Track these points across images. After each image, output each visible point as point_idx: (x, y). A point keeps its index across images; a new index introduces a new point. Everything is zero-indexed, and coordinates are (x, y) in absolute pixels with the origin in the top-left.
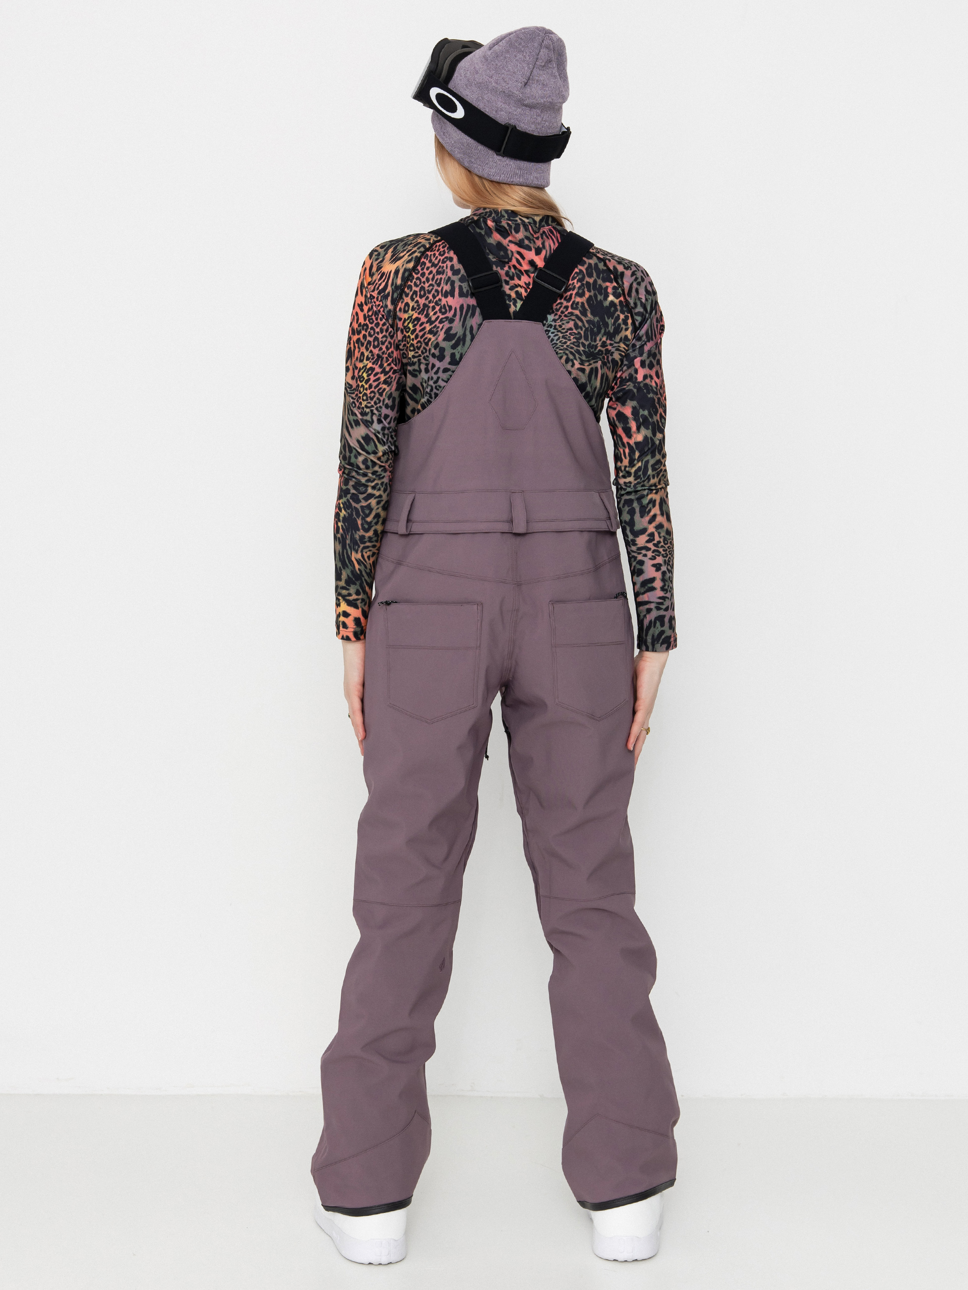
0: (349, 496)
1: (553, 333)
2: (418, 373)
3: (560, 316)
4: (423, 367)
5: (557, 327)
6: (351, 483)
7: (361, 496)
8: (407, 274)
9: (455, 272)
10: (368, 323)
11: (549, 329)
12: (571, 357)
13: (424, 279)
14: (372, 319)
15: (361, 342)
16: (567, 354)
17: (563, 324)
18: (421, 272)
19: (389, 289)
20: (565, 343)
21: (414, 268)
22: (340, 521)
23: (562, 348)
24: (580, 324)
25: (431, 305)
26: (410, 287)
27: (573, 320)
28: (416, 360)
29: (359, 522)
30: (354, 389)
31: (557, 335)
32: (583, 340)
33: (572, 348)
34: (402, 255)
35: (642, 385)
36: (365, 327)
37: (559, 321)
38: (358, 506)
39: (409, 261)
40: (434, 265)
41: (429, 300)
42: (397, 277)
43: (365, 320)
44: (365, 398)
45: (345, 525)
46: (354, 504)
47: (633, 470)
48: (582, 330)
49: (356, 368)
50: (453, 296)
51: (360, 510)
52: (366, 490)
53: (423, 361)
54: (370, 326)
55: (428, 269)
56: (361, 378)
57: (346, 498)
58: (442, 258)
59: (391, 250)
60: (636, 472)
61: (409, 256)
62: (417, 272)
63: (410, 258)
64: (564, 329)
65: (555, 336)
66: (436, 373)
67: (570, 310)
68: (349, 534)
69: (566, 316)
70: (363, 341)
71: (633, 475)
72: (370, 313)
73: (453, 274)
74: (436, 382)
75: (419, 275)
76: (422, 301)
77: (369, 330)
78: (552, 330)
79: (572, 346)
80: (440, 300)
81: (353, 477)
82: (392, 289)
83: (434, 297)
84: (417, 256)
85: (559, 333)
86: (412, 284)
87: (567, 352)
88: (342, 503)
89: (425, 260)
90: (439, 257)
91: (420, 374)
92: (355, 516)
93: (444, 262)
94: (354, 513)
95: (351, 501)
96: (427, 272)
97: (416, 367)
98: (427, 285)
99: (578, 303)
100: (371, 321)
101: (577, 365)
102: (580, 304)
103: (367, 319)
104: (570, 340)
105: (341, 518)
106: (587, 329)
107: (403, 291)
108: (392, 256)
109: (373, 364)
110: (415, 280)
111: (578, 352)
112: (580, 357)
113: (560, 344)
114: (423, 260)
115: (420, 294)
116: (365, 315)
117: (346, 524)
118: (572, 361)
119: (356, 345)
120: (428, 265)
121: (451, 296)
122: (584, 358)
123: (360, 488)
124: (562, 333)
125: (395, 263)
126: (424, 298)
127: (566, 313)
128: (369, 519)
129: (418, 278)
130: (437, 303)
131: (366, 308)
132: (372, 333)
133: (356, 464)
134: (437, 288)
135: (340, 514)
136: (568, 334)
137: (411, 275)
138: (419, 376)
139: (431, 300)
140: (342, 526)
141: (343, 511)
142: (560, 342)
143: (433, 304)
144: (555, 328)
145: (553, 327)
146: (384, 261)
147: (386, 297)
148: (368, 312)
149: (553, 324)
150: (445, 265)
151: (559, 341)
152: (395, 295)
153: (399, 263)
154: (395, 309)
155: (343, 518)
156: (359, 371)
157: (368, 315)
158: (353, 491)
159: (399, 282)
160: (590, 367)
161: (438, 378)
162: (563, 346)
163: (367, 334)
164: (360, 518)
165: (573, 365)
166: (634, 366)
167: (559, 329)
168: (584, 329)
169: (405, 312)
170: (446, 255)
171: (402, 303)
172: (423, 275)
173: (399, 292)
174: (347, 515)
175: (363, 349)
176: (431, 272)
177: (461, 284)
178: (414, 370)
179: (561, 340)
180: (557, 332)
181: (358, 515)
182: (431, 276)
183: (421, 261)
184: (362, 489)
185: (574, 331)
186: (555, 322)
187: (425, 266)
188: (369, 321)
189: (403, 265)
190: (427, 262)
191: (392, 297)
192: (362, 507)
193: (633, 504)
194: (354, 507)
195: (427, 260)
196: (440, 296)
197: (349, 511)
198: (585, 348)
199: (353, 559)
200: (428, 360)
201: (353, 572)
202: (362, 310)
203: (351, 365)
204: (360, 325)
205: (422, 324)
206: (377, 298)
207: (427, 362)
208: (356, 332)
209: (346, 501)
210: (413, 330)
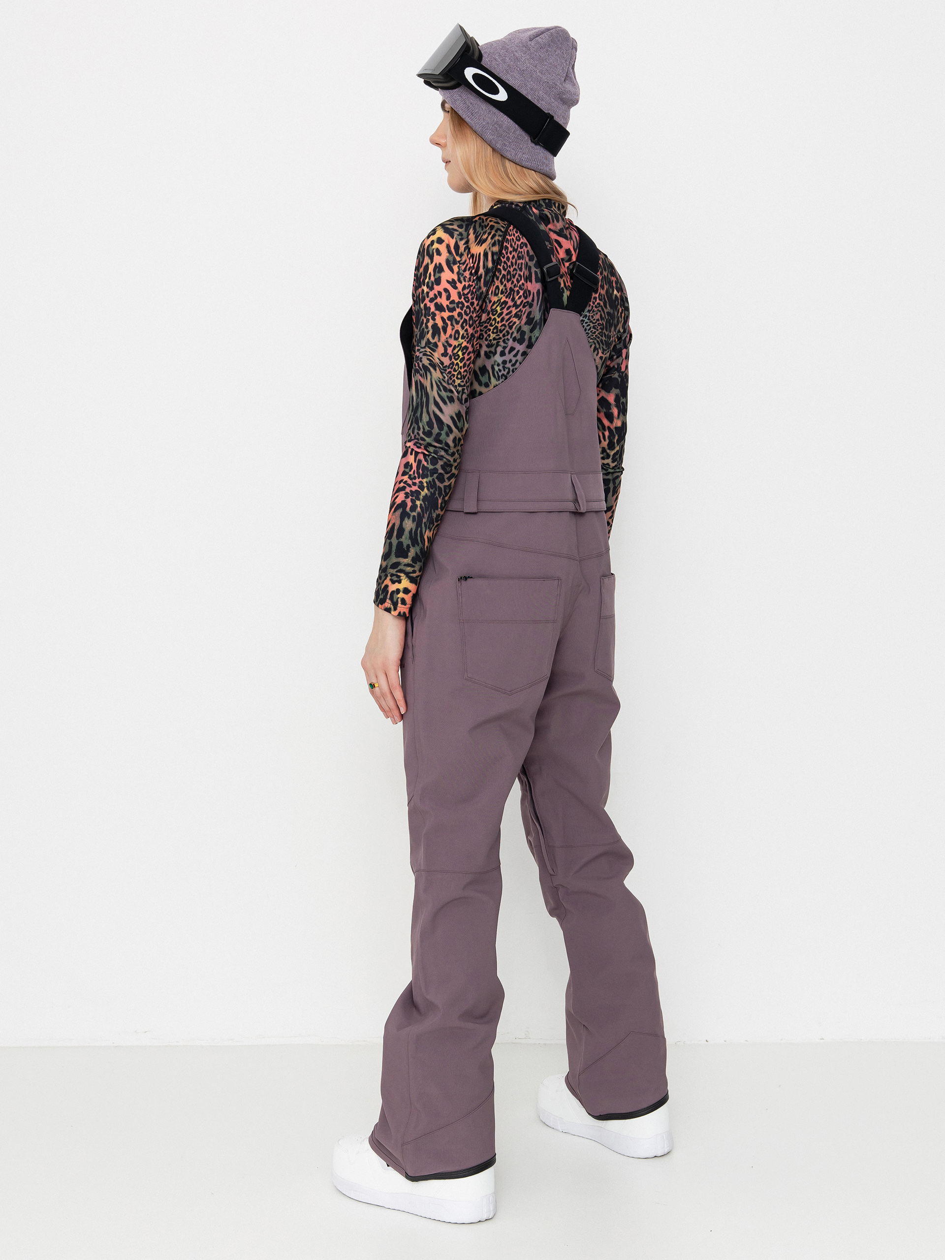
0: (435, 475)
1: (586, 323)
2: (492, 355)
3: (592, 306)
4: (500, 350)
5: (591, 318)
6: (440, 463)
7: (446, 476)
8: (495, 257)
9: (531, 259)
10: (464, 301)
11: (584, 319)
12: (598, 346)
13: (509, 264)
14: (468, 298)
15: (456, 320)
16: (595, 344)
17: (594, 315)
18: (506, 256)
19: (482, 271)
20: (595, 332)
21: (501, 251)
22: (419, 500)
23: (592, 337)
24: (603, 316)
25: (516, 289)
26: (500, 271)
27: (600, 311)
28: (495, 342)
29: (440, 501)
30: (446, 366)
31: (589, 325)
32: (604, 331)
33: (599, 338)
34: (485, 237)
35: (624, 375)
36: (460, 305)
37: (591, 312)
38: (442, 486)
39: (494, 244)
40: (515, 250)
41: (514, 284)
42: (487, 260)
43: (460, 298)
44: (459, 376)
45: (425, 504)
46: (438, 483)
47: (612, 453)
49: (450, 345)
50: (531, 281)
51: (443, 489)
52: (451, 470)
53: (502, 343)
54: (466, 304)
55: (511, 253)
56: (456, 356)
57: (432, 478)
58: (519, 243)
59: (471, 231)
60: (615, 455)
61: (492, 238)
62: (503, 256)
63: (493, 241)
64: (594, 320)
65: (587, 326)
66: (515, 355)
67: (598, 301)
68: (428, 513)
69: (596, 307)
70: (458, 319)
72: (466, 292)
73: (530, 260)
74: (514, 364)
75: (505, 259)
76: (509, 285)
77: (465, 308)
78: (586, 320)
79: (599, 335)
80: (523, 284)
81: (442, 456)
82: (485, 272)
83: (518, 281)
84: (498, 240)
85: (591, 324)
86: (501, 268)
87: (596, 342)
88: (426, 482)
89: (507, 244)
90: (517, 243)
91: (494, 355)
92: (437, 495)
93: (521, 248)
94: (437, 492)
95: (436, 480)
96: (511, 256)
97: (493, 349)
98: (512, 269)
99: (602, 295)
100: (466, 300)
101: (600, 354)
103: (463, 297)
104: (598, 330)
105: (421, 497)
106: (607, 320)
107: (494, 275)
108: (476, 238)
109: (467, 343)
110: (503, 264)
111: (602, 341)
112: (603, 346)
113: (591, 334)
114: (505, 244)
115: (507, 278)
116: (459, 293)
117: (427, 503)
118: (597, 350)
119: (449, 323)
120: (510, 249)
121: (530, 282)
122: (605, 347)
123: (447, 469)
124: (593, 323)
125: (481, 245)
126: (510, 282)
127: (596, 303)
128: (446, 498)
129: (505, 262)
130: (520, 288)
131: (460, 286)
132: (468, 312)
133: (446, 442)
134: (520, 272)
135: (420, 493)
136: (597, 324)
137: (499, 259)
138: (492, 359)
139: (515, 284)
140: (421, 504)
141: (426, 489)
142: (591, 331)
143: (518, 288)
144: (589, 319)
145: (587, 318)
146: (470, 242)
147: (479, 279)
148: (463, 290)
149: (588, 314)
150: (522, 250)
152: (488, 278)
153: (485, 246)
154: (488, 291)
155: (424, 497)
156: (454, 349)
157: (463, 293)
158: (441, 471)
159: (490, 265)
161: (517, 361)
162: (593, 336)
163: (463, 312)
164: (441, 498)
165: (598, 353)
166: (622, 357)
167: (592, 319)
168: (605, 320)
169: (496, 295)
170: (522, 240)
171: (493, 285)
172: (508, 258)
173: (491, 274)
174: (429, 494)
175: (458, 327)
176: (513, 257)
177: (536, 270)
178: (491, 351)
179: (591, 330)
180: (590, 322)
181: (440, 494)
182: (514, 261)
183: (504, 245)
184: (448, 469)
185: (600, 322)
186: (589, 313)
187: (508, 250)
188: (464, 299)
189: (490, 248)
190: (509, 246)
191: (485, 279)
192: (445, 487)
194: (439, 486)
195: (508, 244)
196: (523, 281)
197: (432, 491)
198: (606, 339)
199: (426, 537)
200: (507, 343)
201: (422, 550)
202: (455, 288)
203: (439, 341)
204: (453, 302)
205: (509, 307)
206: (470, 278)
207: (506, 345)
208: (446, 309)
209: (431, 480)
210: (500, 313)
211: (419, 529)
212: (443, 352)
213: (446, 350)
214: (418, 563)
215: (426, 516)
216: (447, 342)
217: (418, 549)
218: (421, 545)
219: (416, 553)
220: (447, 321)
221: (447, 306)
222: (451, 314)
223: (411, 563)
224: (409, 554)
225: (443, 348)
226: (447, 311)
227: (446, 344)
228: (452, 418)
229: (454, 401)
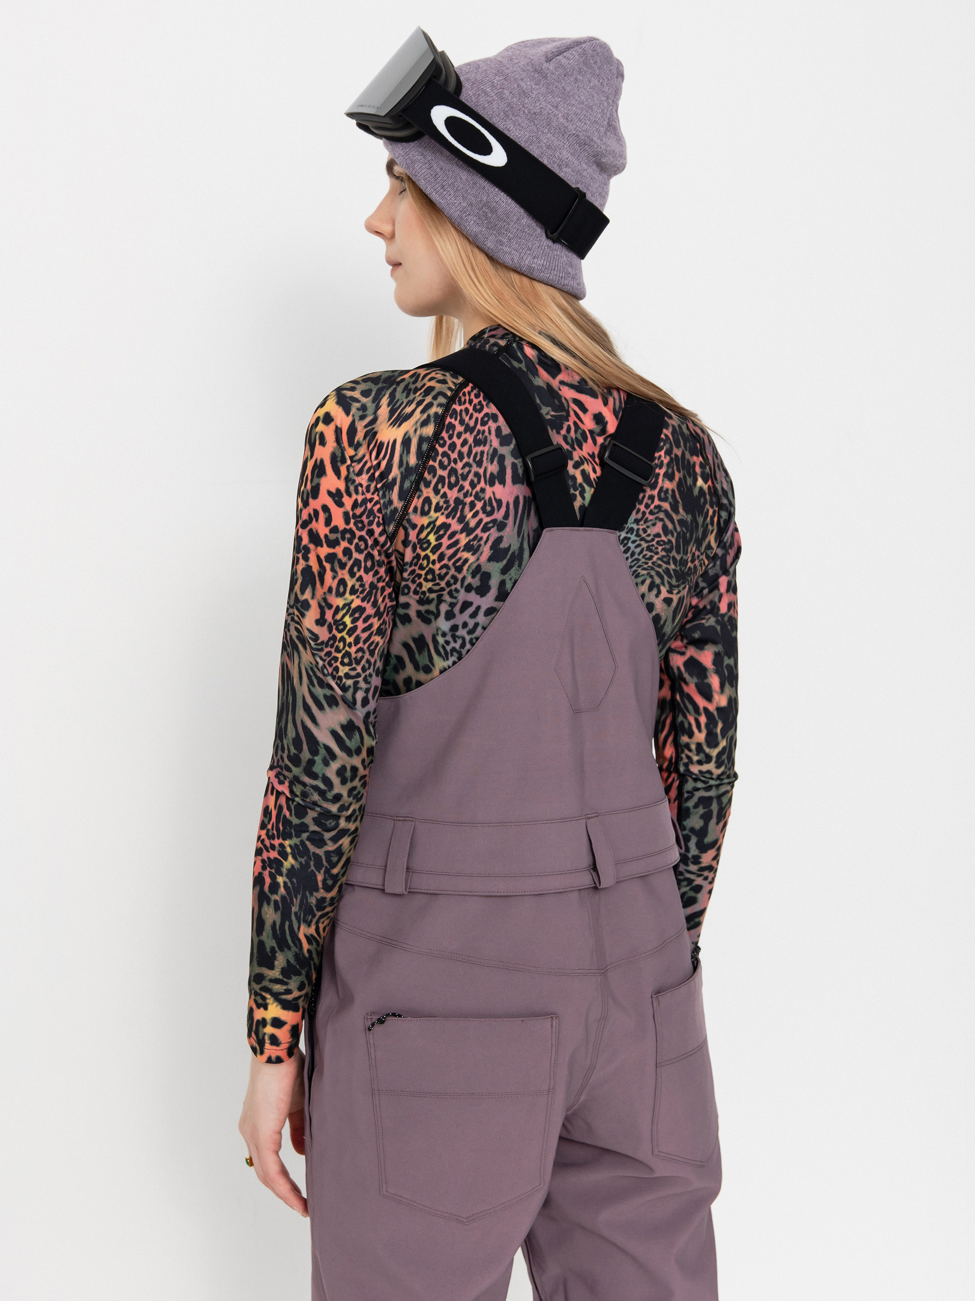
0: (305, 836)
1: (634, 542)
2: (432, 618)
3: (644, 513)
4: (444, 608)
5: (641, 532)
6: (312, 814)
7: (327, 836)
8: (425, 447)
9: (504, 441)
10: (354, 528)
11: (629, 535)
12: (657, 581)
13: (454, 456)
14: (362, 522)
15: (340, 561)
16: (652, 577)
17: (648, 527)
18: (449, 442)
19: (395, 472)
20: (651, 558)
21: (437, 435)
22: (281, 875)
23: (645, 566)
24: (670, 526)
25: (468, 500)
26: (433, 470)
27: (661, 520)
28: (433, 596)
29: (320, 877)
30: (322, 643)
31: (639, 545)
32: (674, 553)
33: (660, 566)
34: (409, 410)
35: (726, 619)
36: (348, 536)
37: (642, 522)
38: (320, 852)
39: (425, 423)
40: (469, 429)
41: (465, 490)
42: (408, 452)
43: (347, 522)
44: (346, 660)
45: (292, 883)
46: (312, 848)
47: (714, 753)
48: (673, 536)
49: (330, 606)
50: (503, 482)
51: (323, 858)
52: (337, 825)
53: (446, 597)
54: (358, 534)
55: (459, 435)
56: (339, 625)
57: (299, 839)
58: (480, 416)
59: (385, 401)
60: (720, 755)
61: (423, 412)
62: (442, 442)
63: (425, 416)
64: (649, 535)
65: (636, 547)
66: (474, 615)
67: (657, 502)
68: (299, 897)
69: (651, 513)
70: (344, 559)
71: (714, 760)
72: (358, 511)
73: (502, 444)
74: (471, 632)
75: (446, 449)
76: (453, 494)
77: (356, 541)
78: (633, 537)
79: (660, 562)
80: (483, 490)
81: (315, 804)
82: (402, 473)
83: (473, 485)
84: (436, 414)
85: (643, 543)
86: (436, 465)
87: (653, 573)
88: (290, 846)
89: (453, 421)
90: (476, 415)
91: (436, 618)
92: (313, 868)
93: (484, 423)
94: (312, 863)
95: (308, 843)
96: (459, 442)
97: (432, 607)
98: (460, 465)
99: (667, 490)
100: (360, 525)
101: (664, 594)
102: (670, 492)
103: (352, 521)
104: (657, 553)
105: (284, 871)
106: (678, 534)
107: (421, 478)
108: (392, 413)
109: (363, 600)
110: (439, 458)
111: (667, 571)
112: (670, 580)
113: (643, 560)
114: (448, 420)
115: (449, 482)
116: (346, 514)
117: (295, 880)
118: (658, 587)
120: (459, 428)
121: (500, 483)
122: (674, 582)
123: (328, 823)
124: (647, 542)
125: (399, 426)
126: (456, 489)
127: (652, 507)
128: (335, 871)
129: (445, 454)
130: (477, 497)
131: (348, 502)
132: (363, 547)
133: (324, 775)
134: (478, 469)
135: (282, 863)
136: (654, 543)
137: (432, 449)
138: (433, 623)
139: (468, 491)
140: (285, 883)
141: (290, 858)
142: (644, 557)
143: (472, 498)
144: (638, 535)
145: (635, 533)
146: (379, 422)
147: (389, 487)
148: (353, 509)
149: (635, 527)
150: (486, 428)
151: (641, 555)
152: (407, 484)
153: (407, 426)
154: (406, 508)
155: (288, 870)
156: (338, 614)
157: (354, 515)
158: (313, 828)
159: (413, 460)
160: (679, 595)
161: (476, 625)
162: (646, 563)
163: (352, 547)
164: (322, 871)
165: (659, 592)
166: (719, 589)
167: (644, 535)
168: (675, 535)
169: (424, 513)
170: (486, 410)
171: (419, 497)
172: (453, 447)
173: (413, 478)
174: (297, 866)
175: (344, 574)
176: (465, 443)
177: (516, 461)
178: (428, 612)
179: (645, 553)
180: (641, 540)
181: (319, 866)
182: (465, 450)
183: (447, 422)
184: (330, 823)
185: (663, 538)
186: (638, 525)
187: (453, 431)
188: (355, 524)
189: (416, 430)
190: (457, 423)
191: (401, 487)
192: (328, 853)
193: (711, 805)
194: (314, 853)
195: (456, 419)
196: (482, 484)
197: (303, 860)
198: (677, 567)
199: (301, 936)
200: (455, 598)
201: (298, 956)
202: (340, 504)
203: (313, 598)
204: (335, 530)
205: (453, 534)
206: (368, 487)
207: (454, 601)
208: (324, 541)
209: (298, 843)
210: (435, 545)
211: (287, 923)
212: (318, 617)
213: (323, 614)
214: (294, 978)
215: (297, 902)
216: (325, 600)
217: (290, 955)
218: (294, 949)
219: (288, 962)
220: (325, 563)
221: (326, 536)
222: (331, 551)
223: (281, 977)
224: (276, 963)
225: (319, 610)
226: (325, 545)
227: (323, 604)
228: (334, 733)
229: (337, 704)
